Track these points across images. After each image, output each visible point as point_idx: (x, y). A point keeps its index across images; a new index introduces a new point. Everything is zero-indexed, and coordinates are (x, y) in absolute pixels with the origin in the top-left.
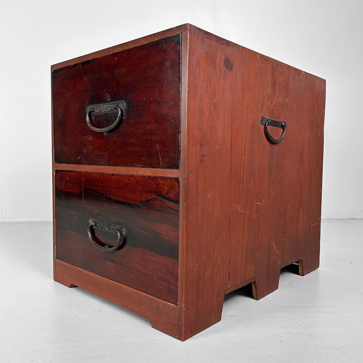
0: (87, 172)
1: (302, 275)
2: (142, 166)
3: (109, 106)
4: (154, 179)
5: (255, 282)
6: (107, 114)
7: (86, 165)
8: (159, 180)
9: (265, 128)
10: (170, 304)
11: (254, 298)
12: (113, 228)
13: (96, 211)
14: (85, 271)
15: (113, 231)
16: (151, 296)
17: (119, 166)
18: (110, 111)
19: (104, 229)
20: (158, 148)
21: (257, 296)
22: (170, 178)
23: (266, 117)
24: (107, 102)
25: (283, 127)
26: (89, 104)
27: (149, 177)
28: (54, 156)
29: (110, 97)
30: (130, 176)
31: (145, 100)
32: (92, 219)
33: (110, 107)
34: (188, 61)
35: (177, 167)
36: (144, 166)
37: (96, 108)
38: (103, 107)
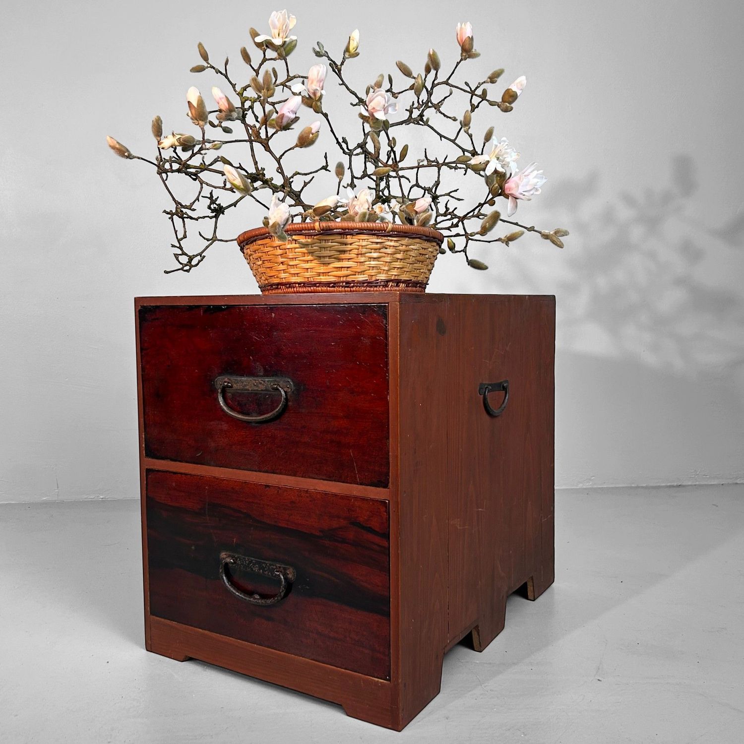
0: (215, 477)
1: (533, 599)
2: (324, 478)
3: (261, 383)
4: (346, 498)
5: (477, 628)
6: (256, 394)
7: (213, 466)
8: (353, 500)
9: (485, 399)
10: (376, 679)
11: (476, 649)
12: (269, 568)
13: (233, 541)
14: (214, 635)
15: (268, 573)
16: (343, 670)
17: (281, 474)
18: (262, 390)
19: (252, 569)
20: (352, 454)
21: (480, 646)
22: (372, 500)
23: (484, 382)
24: (258, 376)
25: (505, 389)
26: (220, 374)
27: (336, 495)
28: (144, 445)
29: (262, 370)
30: (300, 491)
31: (328, 384)
32: (227, 551)
33: (263, 385)
34: (399, 344)
35: (385, 485)
36: (327, 478)
37: (234, 382)
38: (249, 383)
